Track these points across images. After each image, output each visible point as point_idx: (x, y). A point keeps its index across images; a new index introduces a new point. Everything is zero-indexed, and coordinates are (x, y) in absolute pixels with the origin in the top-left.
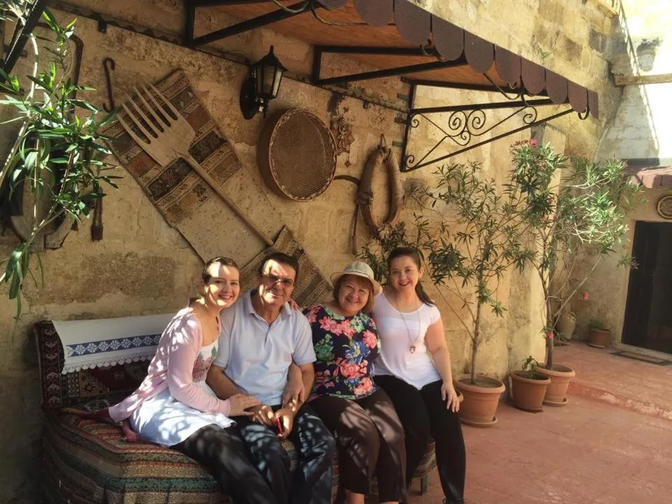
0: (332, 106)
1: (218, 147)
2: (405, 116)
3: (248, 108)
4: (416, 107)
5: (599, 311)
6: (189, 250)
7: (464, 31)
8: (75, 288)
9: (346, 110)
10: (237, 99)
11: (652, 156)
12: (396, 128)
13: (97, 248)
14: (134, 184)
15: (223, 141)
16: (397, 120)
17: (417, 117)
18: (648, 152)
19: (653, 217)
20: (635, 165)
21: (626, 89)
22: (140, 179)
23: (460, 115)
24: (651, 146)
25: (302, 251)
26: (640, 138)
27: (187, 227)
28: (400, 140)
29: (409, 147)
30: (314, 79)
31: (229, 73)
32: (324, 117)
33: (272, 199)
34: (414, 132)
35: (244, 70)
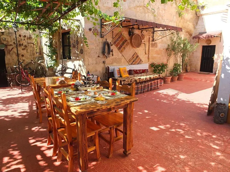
0: (141, 32)
1: (126, 41)
2: (153, 32)
3: (130, 34)
4: (155, 30)
5: (195, 65)
6: (123, 57)
7: (161, 24)
8: (111, 63)
9: (144, 33)
10: (128, 34)
11: (205, 31)
12: (152, 34)
13: (113, 57)
14: (116, 48)
15: (127, 40)
16: (152, 33)
17: (155, 32)
18: (204, 31)
19: (206, 45)
20: (201, 34)
21: (200, 17)
22: (115, 45)
23: (162, 31)
24: (205, 29)
25: (138, 56)
26: (203, 28)
27: (123, 53)
28: (152, 36)
29: (154, 37)
30: (139, 29)
31: (127, 30)
32: (140, 34)
33: (134, 48)
34: (155, 35)
35: (129, 29)
